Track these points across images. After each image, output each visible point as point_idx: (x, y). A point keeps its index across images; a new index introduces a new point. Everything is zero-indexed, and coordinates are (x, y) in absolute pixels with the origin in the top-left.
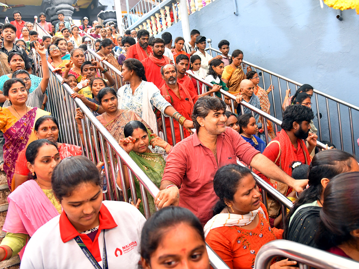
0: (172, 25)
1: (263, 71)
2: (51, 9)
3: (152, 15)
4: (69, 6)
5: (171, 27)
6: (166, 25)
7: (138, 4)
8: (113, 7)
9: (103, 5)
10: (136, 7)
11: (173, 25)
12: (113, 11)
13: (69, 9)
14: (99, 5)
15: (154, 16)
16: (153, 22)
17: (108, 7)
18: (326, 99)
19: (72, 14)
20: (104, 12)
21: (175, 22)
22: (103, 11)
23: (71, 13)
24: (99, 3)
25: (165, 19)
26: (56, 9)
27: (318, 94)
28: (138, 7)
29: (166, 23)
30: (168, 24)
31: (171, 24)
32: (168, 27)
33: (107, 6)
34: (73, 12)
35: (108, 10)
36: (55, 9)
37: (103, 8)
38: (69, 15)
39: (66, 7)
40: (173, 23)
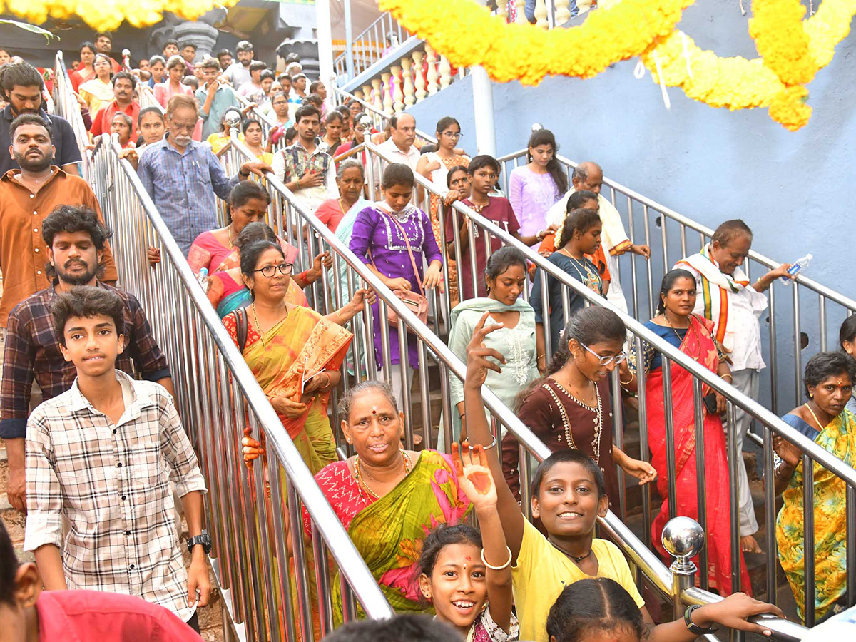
0: (450, 83)
1: (665, 215)
2: (164, 33)
3: (404, 57)
4: (205, 27)
5: (448, 88)
6: (438, 82)
7: (373, 26)
8: (314, 30)
9: (290, 25)
10: (369, 32)
11: (453, 84)
12: (314, 41)
13: (206, 34)
14: (280, 26)
15: (409, 59)
16: (406, 73)
17: (301, 30)
18: (820, 298)
19: (213, 45)
20: (292, 42)
21: (459, 76)
22: (290, 39)
23: (209, 44)
24: (281, 19)
25: (436, 66)
26: (176, 33)
27: (799, 285)
28: (373, 33)
29: (437, 78)
30: (441, 80)
31: (449, 80)
32: (442, 89)
33: (299, 28)
34: (214, 42)
35: (301, 38)
36: (173, 33)
37: (291, 32)
38: (206, 50)
39: (198, 28)
40: (454, 78)
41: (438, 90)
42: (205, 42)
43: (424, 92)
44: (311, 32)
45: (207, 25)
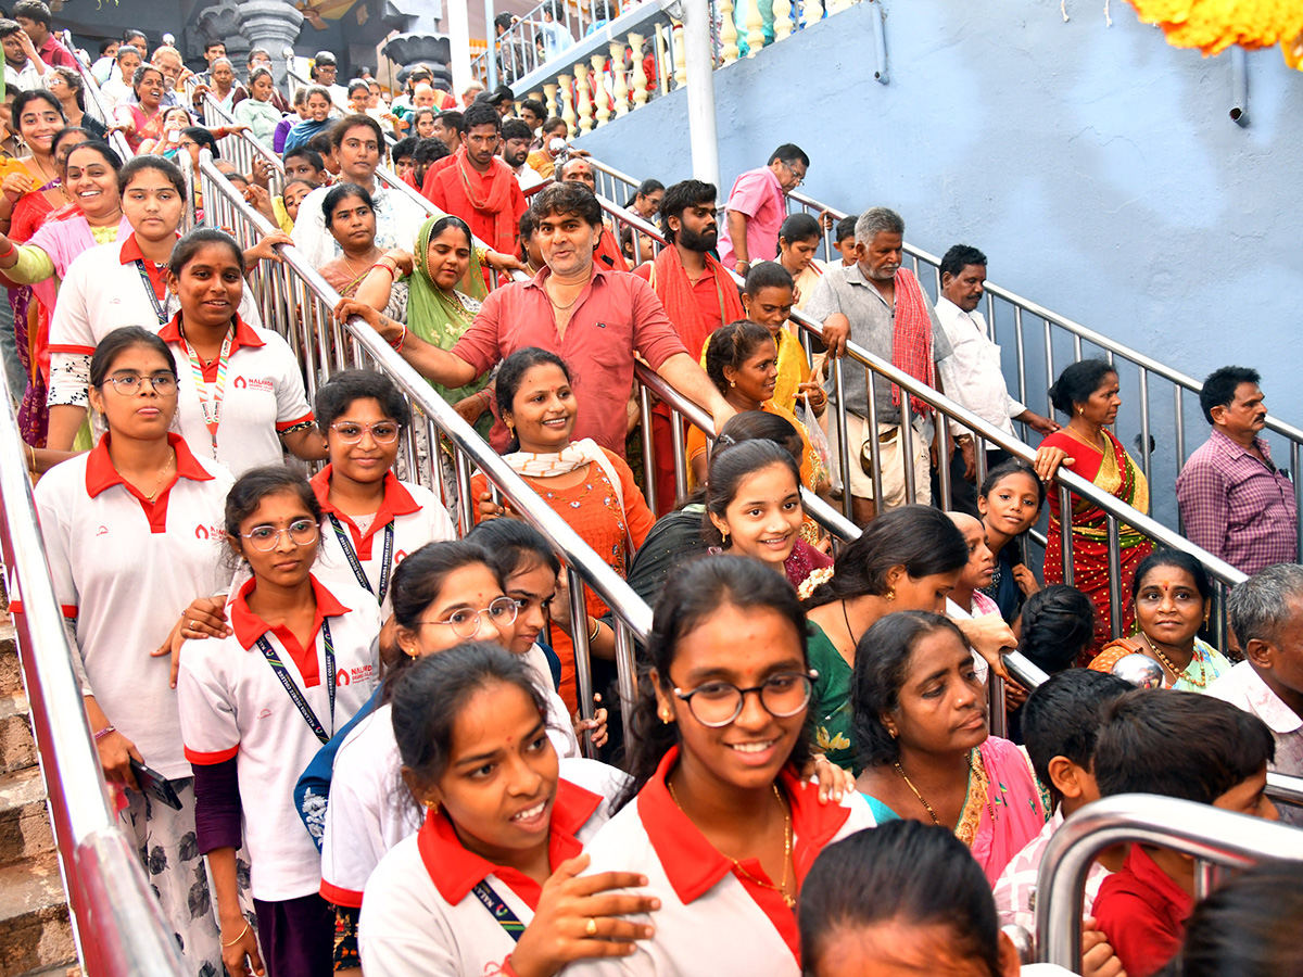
0: (647, 101)
2: (219, 14)
3: (578, 62)
4: (284, 7)
5: (643, 108)
6: (630, 98)
8: (437, 20)
9: (403, 12)
11: (651, 102)
12: (442, 37)
13: (287, 18)
14: (389, 12)
15: (586, 66)
16: (582, 85)
17: (419, 20)
19: (295, 35)
20: (406, 36)
21: (659, 91)
22: (402, 32)
23: (291, 32)
24: (387, 6)
25: (627, 77)
26: (240, 14)
29: (627, 92)
30: (635, 96)
31: (645, 97)
32: (635, 108)
33: (418, 17)
34: (298, 30)
35: (420, 30)
36: (235, 15)
37: (403, 22)
38: (286, 41)
39: (275, 9)
40: (653, 93)
41: (630, 110)
42: (285, 30)
43: (608, 112)
44: (433, 22)
45: (288, 5)
